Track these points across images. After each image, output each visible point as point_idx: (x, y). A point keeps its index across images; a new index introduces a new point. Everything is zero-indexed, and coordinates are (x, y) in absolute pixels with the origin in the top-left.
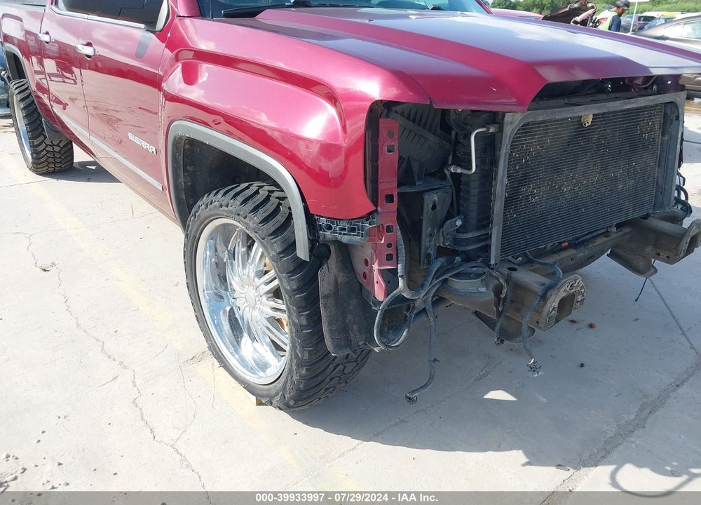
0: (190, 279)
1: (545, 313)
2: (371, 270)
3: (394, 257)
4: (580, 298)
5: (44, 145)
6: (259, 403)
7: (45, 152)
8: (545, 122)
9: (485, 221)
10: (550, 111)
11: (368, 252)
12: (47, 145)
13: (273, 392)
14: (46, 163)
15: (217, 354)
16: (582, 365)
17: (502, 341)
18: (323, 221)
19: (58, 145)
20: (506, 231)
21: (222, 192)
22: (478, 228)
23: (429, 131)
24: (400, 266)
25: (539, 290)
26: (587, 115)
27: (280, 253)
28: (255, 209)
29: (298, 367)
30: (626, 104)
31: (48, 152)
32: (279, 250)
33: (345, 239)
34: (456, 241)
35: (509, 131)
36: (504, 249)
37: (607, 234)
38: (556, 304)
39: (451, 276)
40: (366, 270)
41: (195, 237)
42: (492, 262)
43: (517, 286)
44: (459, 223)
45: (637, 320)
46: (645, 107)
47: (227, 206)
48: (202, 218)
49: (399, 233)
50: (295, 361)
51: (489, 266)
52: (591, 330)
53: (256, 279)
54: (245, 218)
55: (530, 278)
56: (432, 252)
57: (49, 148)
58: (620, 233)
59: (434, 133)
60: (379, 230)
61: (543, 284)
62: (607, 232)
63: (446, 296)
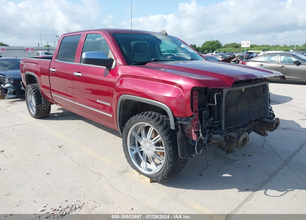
0: (125, 144)
1: (239, 143)
2: (191, 132)
3: (198, 128)
4: (248, 139)
5: (41, 107)
6: (151, 182)
7: (41, 110)
8: (232, 91)
9: (219, 118)
10: (234, 88)
11: (190, 127)
12: (42, 107)
13: (158, 175)
14: (41, 114)
15: (135, 167)
16: (249, 166)
17: (227, 154)
18: (179, 118)
19: (46, 107)
20: (226, 121)
21: (141, 114)
22: (218, 120)
23: (202, 94)
24: (200, 130)
25: (237, 137)
26: (243, 88)
27: (162, 130)
28: (153, 118)
29: (169, 164)
30: (253, 85)
31: (42, 110)
32: (162, 129)
33: (184, 123)
34: (212, 124)
35: (225, 93)
36: (226, 126)
37: (251, 124)
38: (242, 140)
39: (212, 134)
40: (189, 132)
41: (128, 129)
42: (223, 129)
43: (230, 136)
44: (212, 119)
45: (263, 153)
46: (258, 86)
47: (143, 118)
48: (132, 123)
49: (199, 121)
50: (168, 162)
51: (222, 131)
52: (250, 157)
53: (150, 140)
54: (150, 121)
55: (233, 134)
56: (205, 128)
57: (43, 108)
58: (255, 123)
59: (203, 95)
60: (194, 120)
61: (237, 136)
62: (251, 123)
63: (211, 140)
